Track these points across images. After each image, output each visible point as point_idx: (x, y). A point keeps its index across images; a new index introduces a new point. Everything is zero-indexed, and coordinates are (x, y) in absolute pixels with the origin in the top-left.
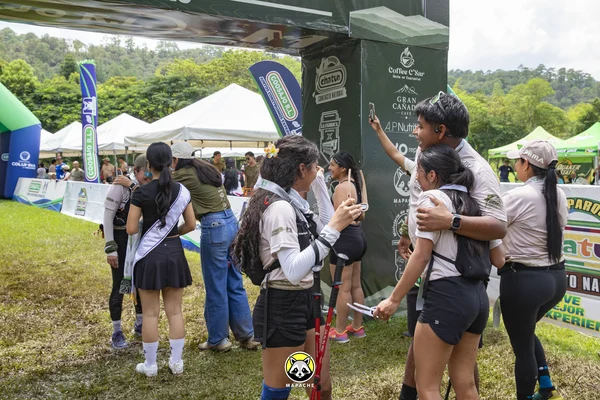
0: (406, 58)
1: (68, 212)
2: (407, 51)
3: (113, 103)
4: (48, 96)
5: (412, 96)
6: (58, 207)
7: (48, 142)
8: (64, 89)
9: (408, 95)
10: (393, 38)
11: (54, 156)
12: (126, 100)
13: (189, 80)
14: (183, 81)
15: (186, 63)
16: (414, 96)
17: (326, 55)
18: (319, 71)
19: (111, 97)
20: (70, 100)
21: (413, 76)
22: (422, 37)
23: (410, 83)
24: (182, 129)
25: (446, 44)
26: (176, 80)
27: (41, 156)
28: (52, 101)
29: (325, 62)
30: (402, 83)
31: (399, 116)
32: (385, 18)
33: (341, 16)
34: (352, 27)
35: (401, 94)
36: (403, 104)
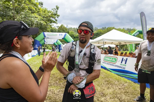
13: (100, 33)
14: (99, 34)
15: (100, 30)
24: (103, 39)
26: (98, 33)
28: (77, 38)
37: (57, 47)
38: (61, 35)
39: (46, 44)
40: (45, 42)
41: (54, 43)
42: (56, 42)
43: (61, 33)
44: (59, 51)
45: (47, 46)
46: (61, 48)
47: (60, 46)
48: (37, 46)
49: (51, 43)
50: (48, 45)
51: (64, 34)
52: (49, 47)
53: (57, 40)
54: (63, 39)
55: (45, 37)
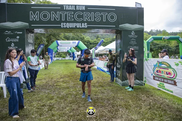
2: (133, 32)
4: (92, 43)
8: (95, 41)
9: (133, 41)
10: (129, 29)
12: (107, 43)
16: (135, 41)
17: (118, 34)
18: (117, 37)
20: (96, 43)
21: (135, 36)
22: (137, 29)
23: (134, 38)
25: (144, 29)
28: (93, 44)
29: (118, 35)
30: (132, 38)
31: (131, 45)
32: (128, 26)
33: (117, 26)
34: (120, 28)
35: (132, 41)
36: (132, 42)
37: (71, 55)
38: (74, 43)
39: (58, 51)
40: (58, 49)
41: (68, 50)
42: (70, 49)
43: (74, 41)
44: (73, 60)
45: (60, 54)
47: (73, 53)
48: (51, 55)
49: (64, 51)
50: (61, 52)
51: (77, 42)
52: (62, 55)
53: (70, 48)
55: (58, 45)
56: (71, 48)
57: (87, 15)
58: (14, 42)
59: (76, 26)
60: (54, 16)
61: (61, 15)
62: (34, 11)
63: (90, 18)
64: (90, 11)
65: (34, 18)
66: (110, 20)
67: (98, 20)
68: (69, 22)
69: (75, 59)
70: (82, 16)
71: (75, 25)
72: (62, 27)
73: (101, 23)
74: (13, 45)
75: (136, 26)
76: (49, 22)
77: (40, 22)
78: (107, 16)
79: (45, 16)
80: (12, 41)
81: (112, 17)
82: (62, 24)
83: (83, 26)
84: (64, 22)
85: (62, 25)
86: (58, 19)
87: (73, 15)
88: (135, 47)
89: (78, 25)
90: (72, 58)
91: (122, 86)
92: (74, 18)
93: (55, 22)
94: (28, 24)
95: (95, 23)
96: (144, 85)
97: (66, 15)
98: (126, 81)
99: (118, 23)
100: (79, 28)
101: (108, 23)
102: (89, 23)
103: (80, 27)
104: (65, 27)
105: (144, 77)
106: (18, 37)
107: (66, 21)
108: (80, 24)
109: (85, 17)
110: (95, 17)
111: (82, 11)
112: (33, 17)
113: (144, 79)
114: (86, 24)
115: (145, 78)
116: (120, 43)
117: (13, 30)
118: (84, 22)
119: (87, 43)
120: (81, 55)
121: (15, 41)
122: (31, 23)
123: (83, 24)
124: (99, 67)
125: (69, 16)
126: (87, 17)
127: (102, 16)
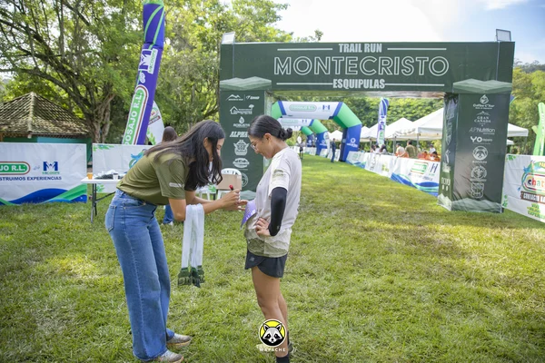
0: (484, 100)
1: (367, 168)
2: (484, 96)
3: (408, 110)
5: (486, 116)
6: (363, 166)
7: (366, 133)
9: (483, 116)
11: (368, 141)
19: (409, 106)
21: (488, 107)
22: (493, 90)
23: (485, 111)
27: (361, 140)
30: (481, 110)
31: (478, 125)
32: (472, 84)
33: (449, 85)
34: (455, 89)
35: (480, 116)
36: (480, 120)
37: (310, 141)
38: (326, 109)
41: (302, 128)
42: (311, 125)
43: (326, 104)
44: (318, 153)
46: (323, 144)
47: (320, 136)
51: (334, 105)
53: (309, 121)
54: (331, 118)
55: (284, 113)
56: (313, 121)
57: (385, 63)
58: (244, 116)
59: (362, 86)
60: (319, 66)
61: (333, 64)
62: (283, 56)
63: (392, 69)
64: (393, 54)
65: (283, 70)
66: (433, 72)
67: (408, 72)
68: (349, 77)
69: (324, 152)
70: (375, 66)
71: (360, 84)
72: (335, 87)
73: (415, 78)
74: (242, 120)
75: (494, 84)
76: (311, 77)
77: (294, 77)
78: (427, 64)
79: (303, 66)
80: (242, 113)
81: (439, 66)
82: (335, 80)
83: (376, 86)
84: (338, 77)
85: (335, 83)
86: (327, 72)
87: (358, 62)
88: (488, 130)
89: (367, 83)
90: (313, 151)
91: (452, 209)
92: (358, 69)
93: (322, 77)
94: (270, 81)
95: (401, 78)
96: (503, 211)
97: (343, 63)
98: (460, 201)
99: (450, 78)
100: (369, 90)
101: (428, 77)
102: (388, 79)
103: (371, 87)
104: (341, 87)
105: (503, 195)
106: (251, 106)
107: (343, 76)
108: (371, 81)
109: (381, 66)
110: (401, 67)
111: (376, 55)
112: (280, 68)
113: (503, 200)
114: (382, 80)
115: (506, 197)
116: (453, 121)
117: (243, 93)
118: (379, 78)
119: (358, 106)
120: (344, 141)
121: (246, 113)
122: (275, 79)
123: (376, 81)
124: (396, 173)
125: (348, 66)
126: (385, 67)
127: (416, 65)
